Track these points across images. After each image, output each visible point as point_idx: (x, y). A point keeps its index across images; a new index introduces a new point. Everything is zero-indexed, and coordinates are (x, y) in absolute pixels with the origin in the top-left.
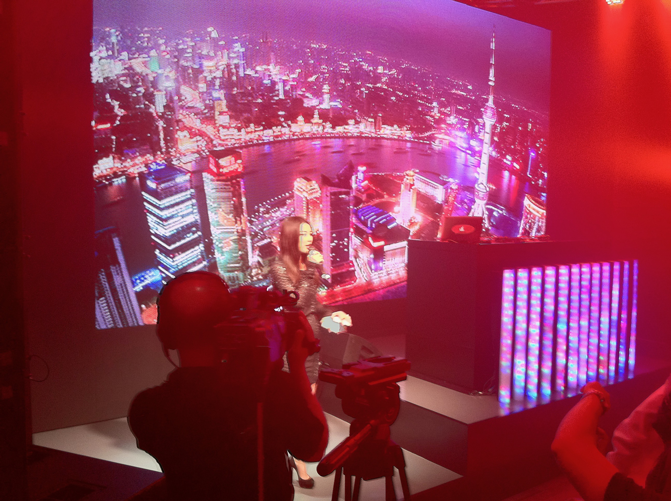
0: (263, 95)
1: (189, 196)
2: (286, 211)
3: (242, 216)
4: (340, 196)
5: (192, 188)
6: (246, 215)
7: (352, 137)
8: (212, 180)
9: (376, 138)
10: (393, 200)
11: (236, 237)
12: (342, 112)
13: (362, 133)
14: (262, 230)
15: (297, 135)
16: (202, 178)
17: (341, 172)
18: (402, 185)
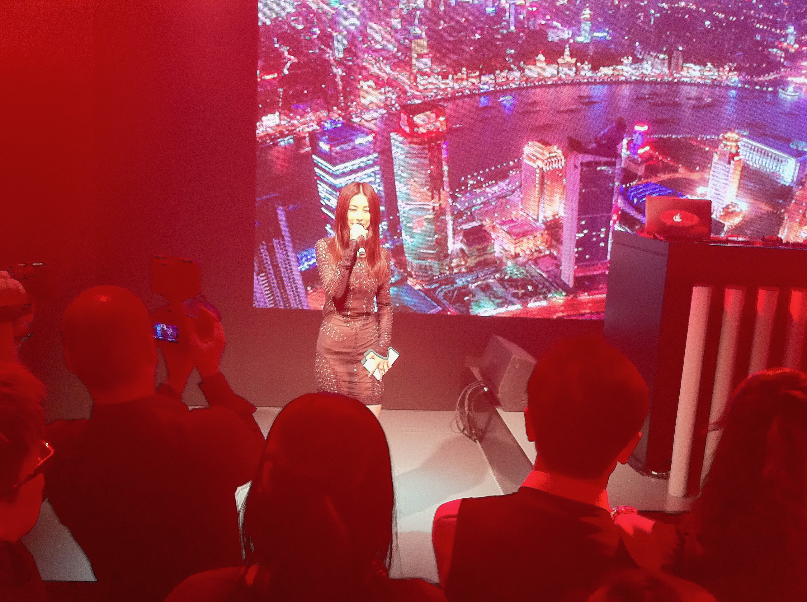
0: (482, 29)
1: (371, 162)
2: (507, 185)
3: (441, 190)
4: (599, 168)
5: (375, 152)
6: (447, 189)
7: (626, 82)
8: (403, 143)
9: (670, 83)
10: (695, 176)
11: (432, 216)
12: (610, 47)
13: (644, 75)
14: (469, 209)
15: (532, 82)
16: (390, 140)
17: (602, 133)
18: (715, 154)
